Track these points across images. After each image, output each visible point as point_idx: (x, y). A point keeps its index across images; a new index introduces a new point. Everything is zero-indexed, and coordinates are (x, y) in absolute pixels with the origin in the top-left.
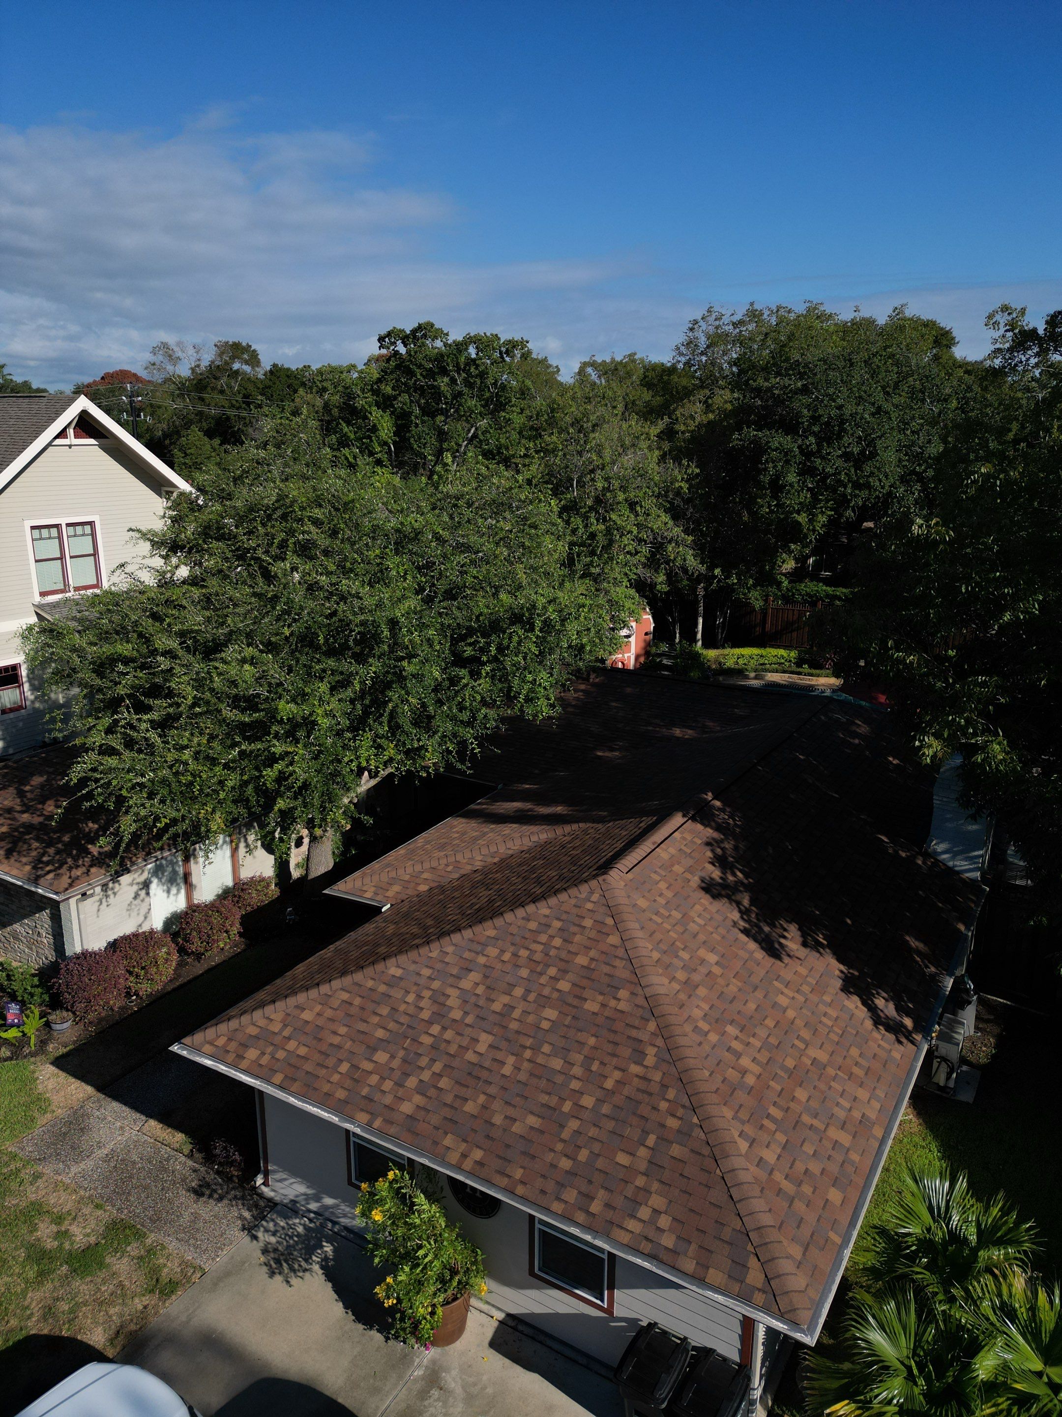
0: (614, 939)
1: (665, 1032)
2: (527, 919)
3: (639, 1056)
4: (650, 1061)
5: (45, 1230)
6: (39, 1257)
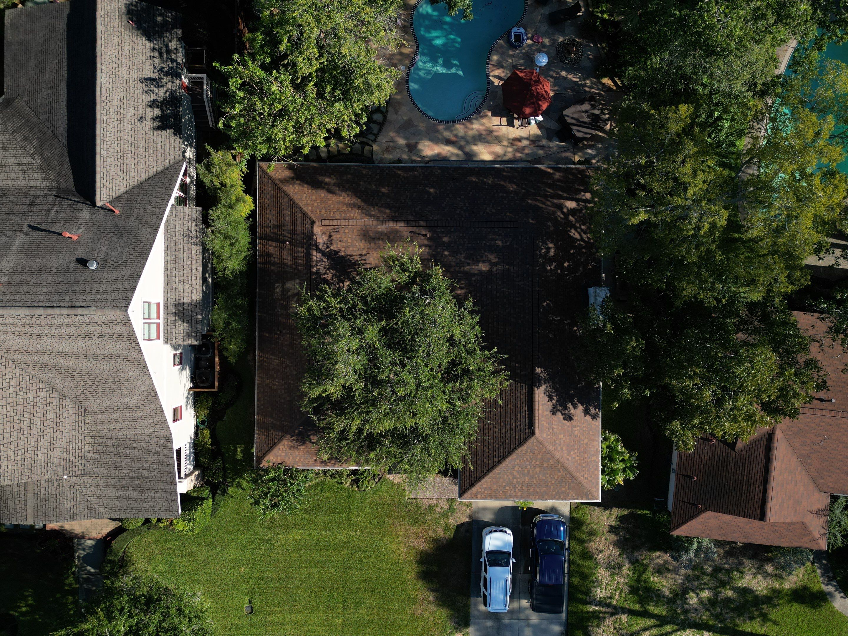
0: (544, 450)
1: (562, 465)
2: (522, 451)
3: (559, 471)
4: (562, 471)
5: (438, 509)
6: (444, 515)
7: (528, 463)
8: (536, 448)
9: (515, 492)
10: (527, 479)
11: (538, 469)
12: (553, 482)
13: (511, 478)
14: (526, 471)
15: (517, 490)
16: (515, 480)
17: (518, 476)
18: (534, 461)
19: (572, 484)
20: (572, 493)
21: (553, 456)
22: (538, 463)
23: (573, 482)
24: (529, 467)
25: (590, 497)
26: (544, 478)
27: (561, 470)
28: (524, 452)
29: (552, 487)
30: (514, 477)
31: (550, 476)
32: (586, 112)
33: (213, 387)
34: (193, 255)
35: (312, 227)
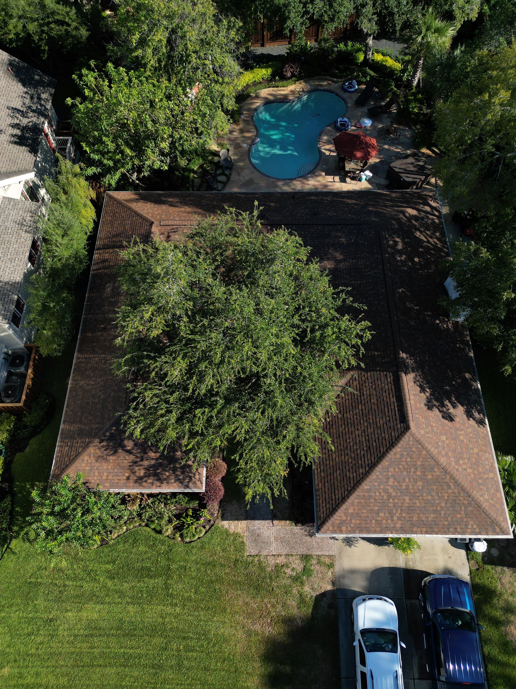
0: (424, 452)
1: (452, 477)
2: (395, 454)
3: (449, 486)
4: (452, 487)
5: (288, 571)
6: (296, 579)
7: (405, 473)
8: (414, 449)
9: (392, 520)
10: (407, 498)
11: (420, 483)
12: (443, 505)
13: (385, 497)
14: (404, 487)
15: (395, 518)
16: (391, 501)
17: (394, 494)
18: (413, 470)
19: (470, 509)
20: (471, 523)
21: (438, 464)
22: (419, 473)
23: (470, 504)
24: (407, 480)
25: (498, 530)
26: (430, 498)
27: (451, 484)
28: (398, 456)
29: (443, 512)
30: (389, 496)
31: (437, 493)
32: (412, 163)
33: (19, 401)
34: (22, 240)
35: (151, 227)
